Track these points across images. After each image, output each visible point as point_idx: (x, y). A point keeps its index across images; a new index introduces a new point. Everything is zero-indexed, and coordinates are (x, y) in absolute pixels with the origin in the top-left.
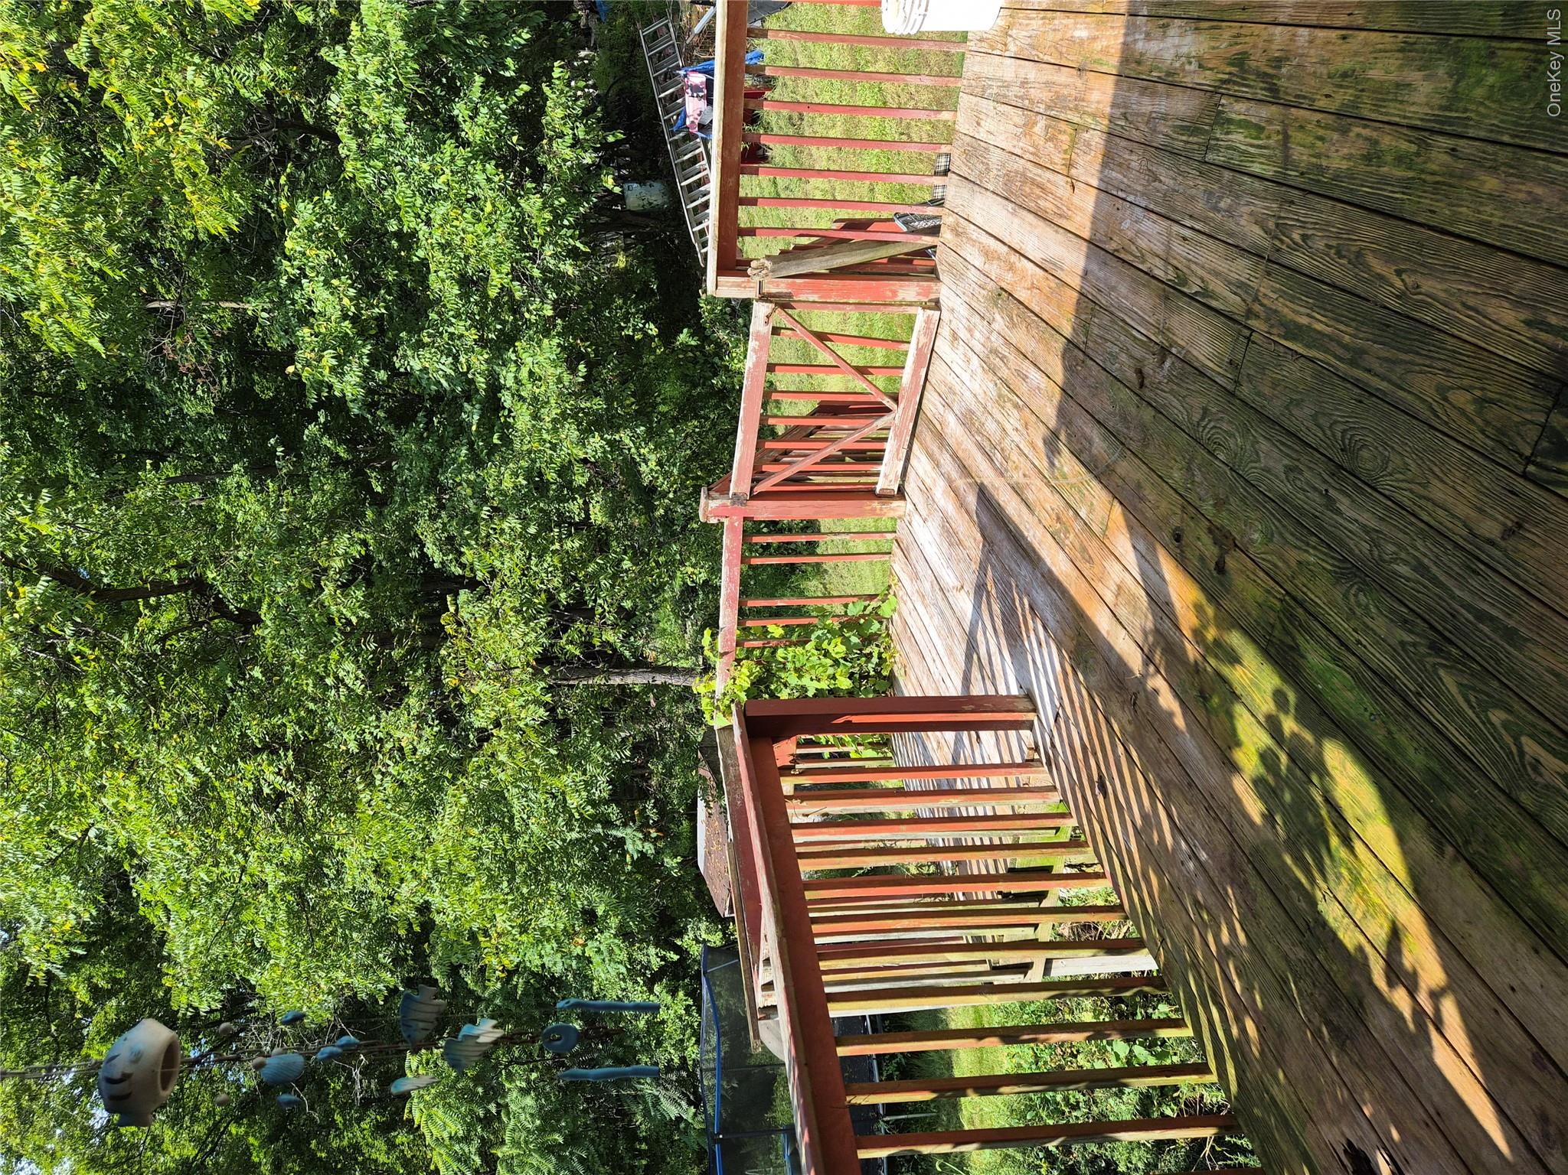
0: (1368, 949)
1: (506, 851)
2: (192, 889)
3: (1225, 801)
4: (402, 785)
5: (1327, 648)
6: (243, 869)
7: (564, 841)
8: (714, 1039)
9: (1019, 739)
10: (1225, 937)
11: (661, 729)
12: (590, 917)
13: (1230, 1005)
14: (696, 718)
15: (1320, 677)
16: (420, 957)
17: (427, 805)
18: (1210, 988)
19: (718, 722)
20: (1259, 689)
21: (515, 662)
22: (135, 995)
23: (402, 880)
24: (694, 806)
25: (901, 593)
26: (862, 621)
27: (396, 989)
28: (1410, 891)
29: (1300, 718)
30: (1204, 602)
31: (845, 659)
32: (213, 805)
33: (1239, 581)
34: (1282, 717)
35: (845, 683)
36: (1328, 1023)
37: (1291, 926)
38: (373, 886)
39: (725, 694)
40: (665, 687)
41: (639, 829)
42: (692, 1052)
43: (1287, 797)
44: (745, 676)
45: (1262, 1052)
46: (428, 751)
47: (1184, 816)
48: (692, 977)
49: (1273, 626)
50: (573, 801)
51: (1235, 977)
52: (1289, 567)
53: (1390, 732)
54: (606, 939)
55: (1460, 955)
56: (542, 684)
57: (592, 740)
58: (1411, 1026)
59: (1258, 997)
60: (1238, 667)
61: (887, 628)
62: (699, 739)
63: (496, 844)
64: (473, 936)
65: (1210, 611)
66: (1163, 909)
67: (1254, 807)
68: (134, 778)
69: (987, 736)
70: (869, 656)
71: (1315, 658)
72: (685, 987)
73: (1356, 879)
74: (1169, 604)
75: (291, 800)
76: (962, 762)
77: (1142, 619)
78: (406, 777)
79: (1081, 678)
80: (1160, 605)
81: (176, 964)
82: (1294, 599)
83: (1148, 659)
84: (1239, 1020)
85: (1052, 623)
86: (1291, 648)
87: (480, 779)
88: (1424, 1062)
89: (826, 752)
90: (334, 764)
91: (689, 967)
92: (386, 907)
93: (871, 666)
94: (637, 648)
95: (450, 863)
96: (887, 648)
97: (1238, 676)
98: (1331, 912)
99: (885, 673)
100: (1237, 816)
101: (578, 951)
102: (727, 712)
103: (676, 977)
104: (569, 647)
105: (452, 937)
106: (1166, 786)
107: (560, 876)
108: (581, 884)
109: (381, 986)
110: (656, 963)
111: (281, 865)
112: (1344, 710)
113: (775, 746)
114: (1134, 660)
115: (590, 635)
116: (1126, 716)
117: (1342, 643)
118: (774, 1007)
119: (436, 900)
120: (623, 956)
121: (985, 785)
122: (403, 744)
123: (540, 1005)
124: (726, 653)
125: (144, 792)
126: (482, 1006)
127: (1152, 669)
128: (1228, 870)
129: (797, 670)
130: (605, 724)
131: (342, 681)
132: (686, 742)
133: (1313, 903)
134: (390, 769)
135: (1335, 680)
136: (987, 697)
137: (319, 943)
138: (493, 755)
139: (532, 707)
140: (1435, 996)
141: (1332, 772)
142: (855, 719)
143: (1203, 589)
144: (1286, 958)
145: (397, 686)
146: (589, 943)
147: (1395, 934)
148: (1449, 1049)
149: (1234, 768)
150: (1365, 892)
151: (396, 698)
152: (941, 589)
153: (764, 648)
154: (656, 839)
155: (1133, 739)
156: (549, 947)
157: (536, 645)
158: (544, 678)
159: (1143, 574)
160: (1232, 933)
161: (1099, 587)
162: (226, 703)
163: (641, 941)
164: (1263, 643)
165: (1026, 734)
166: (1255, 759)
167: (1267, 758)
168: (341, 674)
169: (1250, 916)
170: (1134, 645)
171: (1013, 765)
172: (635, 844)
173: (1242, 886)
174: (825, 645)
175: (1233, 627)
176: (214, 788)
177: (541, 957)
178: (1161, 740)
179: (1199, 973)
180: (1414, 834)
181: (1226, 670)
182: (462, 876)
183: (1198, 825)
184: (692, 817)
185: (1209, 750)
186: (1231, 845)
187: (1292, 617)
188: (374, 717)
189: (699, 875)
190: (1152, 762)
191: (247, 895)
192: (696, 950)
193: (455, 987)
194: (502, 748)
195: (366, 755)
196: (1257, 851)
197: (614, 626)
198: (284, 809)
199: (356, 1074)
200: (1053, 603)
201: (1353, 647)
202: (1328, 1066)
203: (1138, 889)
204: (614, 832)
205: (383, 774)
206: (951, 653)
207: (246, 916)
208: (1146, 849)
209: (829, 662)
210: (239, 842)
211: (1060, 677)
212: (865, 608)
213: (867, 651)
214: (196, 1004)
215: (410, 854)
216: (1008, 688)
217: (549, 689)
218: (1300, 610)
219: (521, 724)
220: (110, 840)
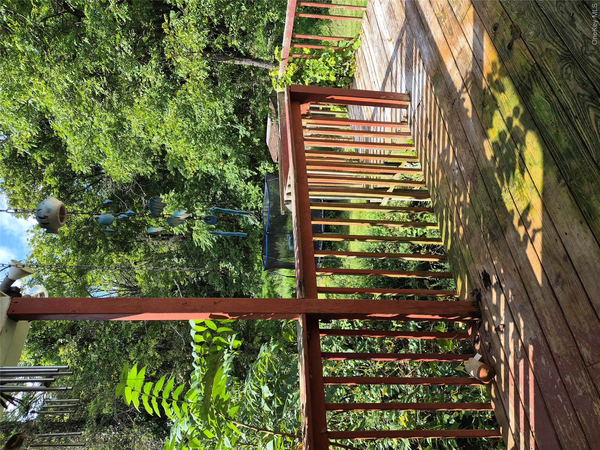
0: (515, 211)
1: (193, 129)
2: (73, 128)
3: (478, 149)
4: (151, 97)
5: (545, 91)
6: (92, 123)
7: (215, 128)
8: (268, 202)
9: (401, 112)
10: (462, 199)
11: (255, 86)
12: (225, 157)
13: (456, 221)
14: (269, 84)
15: (537, 103)
16: (163, 162)
17: (161, 107)
18: (451, 215)
19: (279, 90)
20: (508, 105)
21: (195, 50)
22: (59, 163)
23: (154, 135)
24: (266, 120)
25: (363, 39)
26: (344, 50)
27: (154, 173)
28: (540, 194)
29: (522, 121)
30: (497, 62)
31: (334, 67)
32: (76, 96)
33: (516, 54)
34: (514, 119)
35: (333, 78)
36: (491, 233)
37: (489, 199)
38: (143, 135)
39: (282, 78)
40: (257, 68)
41: (245, 126)
42: (260, 205)
43: (504, 151)
44: (292, 70)
45: (463, 238)
46: (160, 85)
47: (460, 152)
48: (262, 181)
49: (524, 78)
50: (219, 113)
51: (461, 213)
52: (541, 50)
53: (557, 132)
54: (231, 164)
55: (551, 219)
56: (206, 61)
57: (227, 89)
58: (522, 239)
59: (467, 221)
60: (502, 94)
61: (355, 55)
62: (270, 93)
63: (189, 126)
64: (181, 158)
65: (498, 66)
66: (441, 185)
67: (489, 153)
68: (43, 81)
69: (388, 110)
70: (345, 67)
71: (538, 94)
72: (259, 184)
73: (521, 186)
74: (481, 60)
75: (107, 98)
76: (375, 120)
77: (467, 66)
78: (152, 94)
79: (433, 89)
80: (478, 61)
81: (72, 155)
82: (538, 66)
83: (465, 85)
84: (458, 227)
85: (427, 63)
86: (529, 89)
87: (181, 100)
88: (521, 251)
89: (321, 107)
90: (123, 85)
91: (261, 177)
92: (148, 143)
93: (345, 71)
94: (246, 49)
95: (172, 131)
96: (353, 64)
97: (501, 98)
98: (506, 196)
99: (350, 75)
100: (481, 156)
101: (221, 167)
102: (282, 86)
103: (256, 180)
104: (218, 46)
105: (174, 158)
106: (456, 140)
107: (214, 141)
108: (222, 145)
109: (149, 172)
110: (249, 175)
111: (106, 123)
112: (542, 119)
113: (301, 105)
114: (458, 84)
115: (226, 40)
116: (448, 109)
117: (552, 90)
118: (290, 201)
119: (167, 144)
120: (237, 171)
121: (382, 131)
122: (150, 80)
123: (207, 184)
124: (284, 59)
125: (48, 87)
126: (186, 182)
127: (465, 90)
128: (471, 175)
129: (314, 70)
130: (232, 82)
131: (123, 49)
132: (265, 93)
133: (500, 192)
134: (146, 90)
135: (543, 106)
136: (391, 93)
137: (124, 154)
138: (186, 90)
139: (202, 71)
140: (535, 231)
141: (527, 144)
142: (336, 98)
143: (499, 56)
144: (483, 210)
145: (146, 54)
146: (225, 165)
147: (528, 208)
148: (533, 249)
149: (486, 136)
150: (522, 191)
151: (145, 60)
152: (382, 39)
153: (301, 58)
154: (251, 130)
155: (448, 119)
156: (210, 165)
157: (203, 43)
158: (207, 59)
159: (474, 44)
160: (465, 198)
161: (452, 48)
162: (76, 53)
163: (244, 167)
164: (517, 85)
165: (404, 111)
166: (496, 134)
167: (502, 135)
168: (122, 46)
169: (474, 192)
170: (460, 78)
171: (396, 123)
172: (243, 131)
173: (474, 182)
174: (327, 60)
175: (506, 75)
176: (76, 89)
177: (207, 168)
178: (460, 121)
179: (448, 210)
180: (551, 173)
181: (497, 95)
182: (176, 137)
183: (464, 157)
184: (266, 124)
185: (478, 128)
186: (475, 166)
187: (534, 74)
188: (137, 67)
189: (266, 146)
190: (453, 129)
191: (95, 134)
192: (264, 172)
193: (176, 174)
194: (190, 87)
195: (136, 83)
196: (485, 170)
197: (237, 38)
198: (105, 101)
199: (143, 199)
200: (430, 53)
201: (556, 92)
202: (485, 247)
203: (433, 177)
204: (235, 127)
205: (143, 92)
206: (380, 70)
207: (95, 141)
208: (441, 163)
209: (327, 68)
210: (89, 112)
211: (425, 88)
212: (347, 44)
213: (345, 64)
214: (82, 170)
215: (156, 125)
216: (401, 90)
217: (208, 65)
218: (539, 72)
219: (198, 78)
220: (38, 105)
